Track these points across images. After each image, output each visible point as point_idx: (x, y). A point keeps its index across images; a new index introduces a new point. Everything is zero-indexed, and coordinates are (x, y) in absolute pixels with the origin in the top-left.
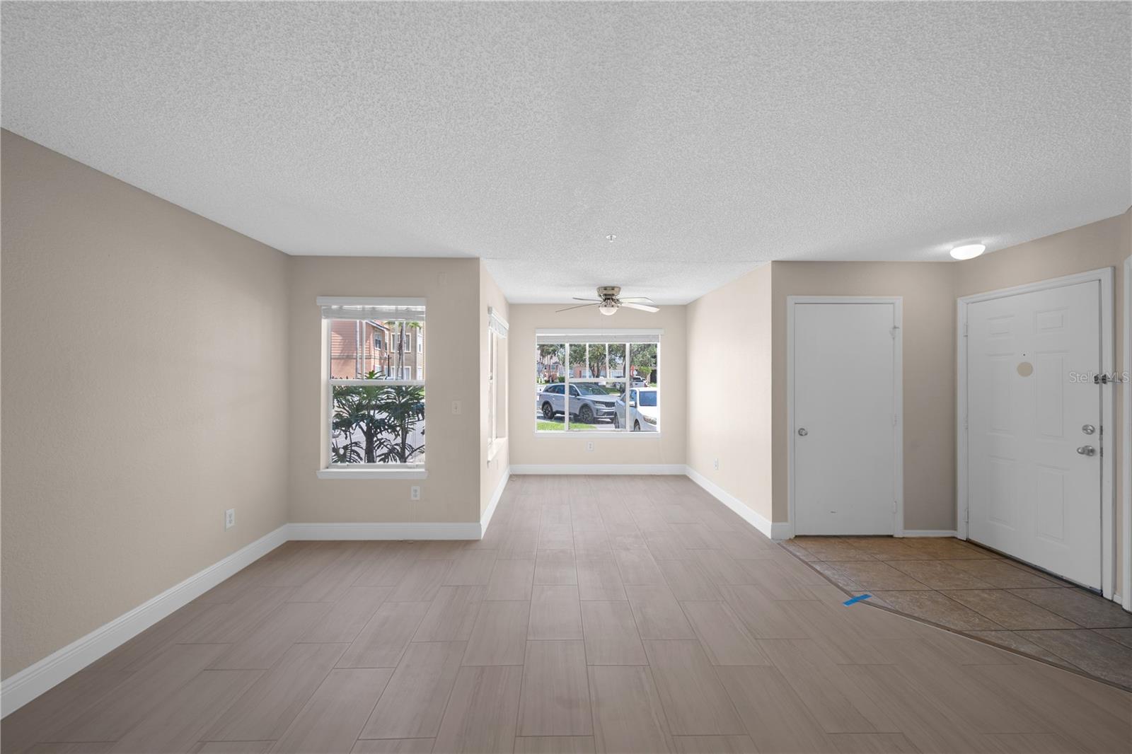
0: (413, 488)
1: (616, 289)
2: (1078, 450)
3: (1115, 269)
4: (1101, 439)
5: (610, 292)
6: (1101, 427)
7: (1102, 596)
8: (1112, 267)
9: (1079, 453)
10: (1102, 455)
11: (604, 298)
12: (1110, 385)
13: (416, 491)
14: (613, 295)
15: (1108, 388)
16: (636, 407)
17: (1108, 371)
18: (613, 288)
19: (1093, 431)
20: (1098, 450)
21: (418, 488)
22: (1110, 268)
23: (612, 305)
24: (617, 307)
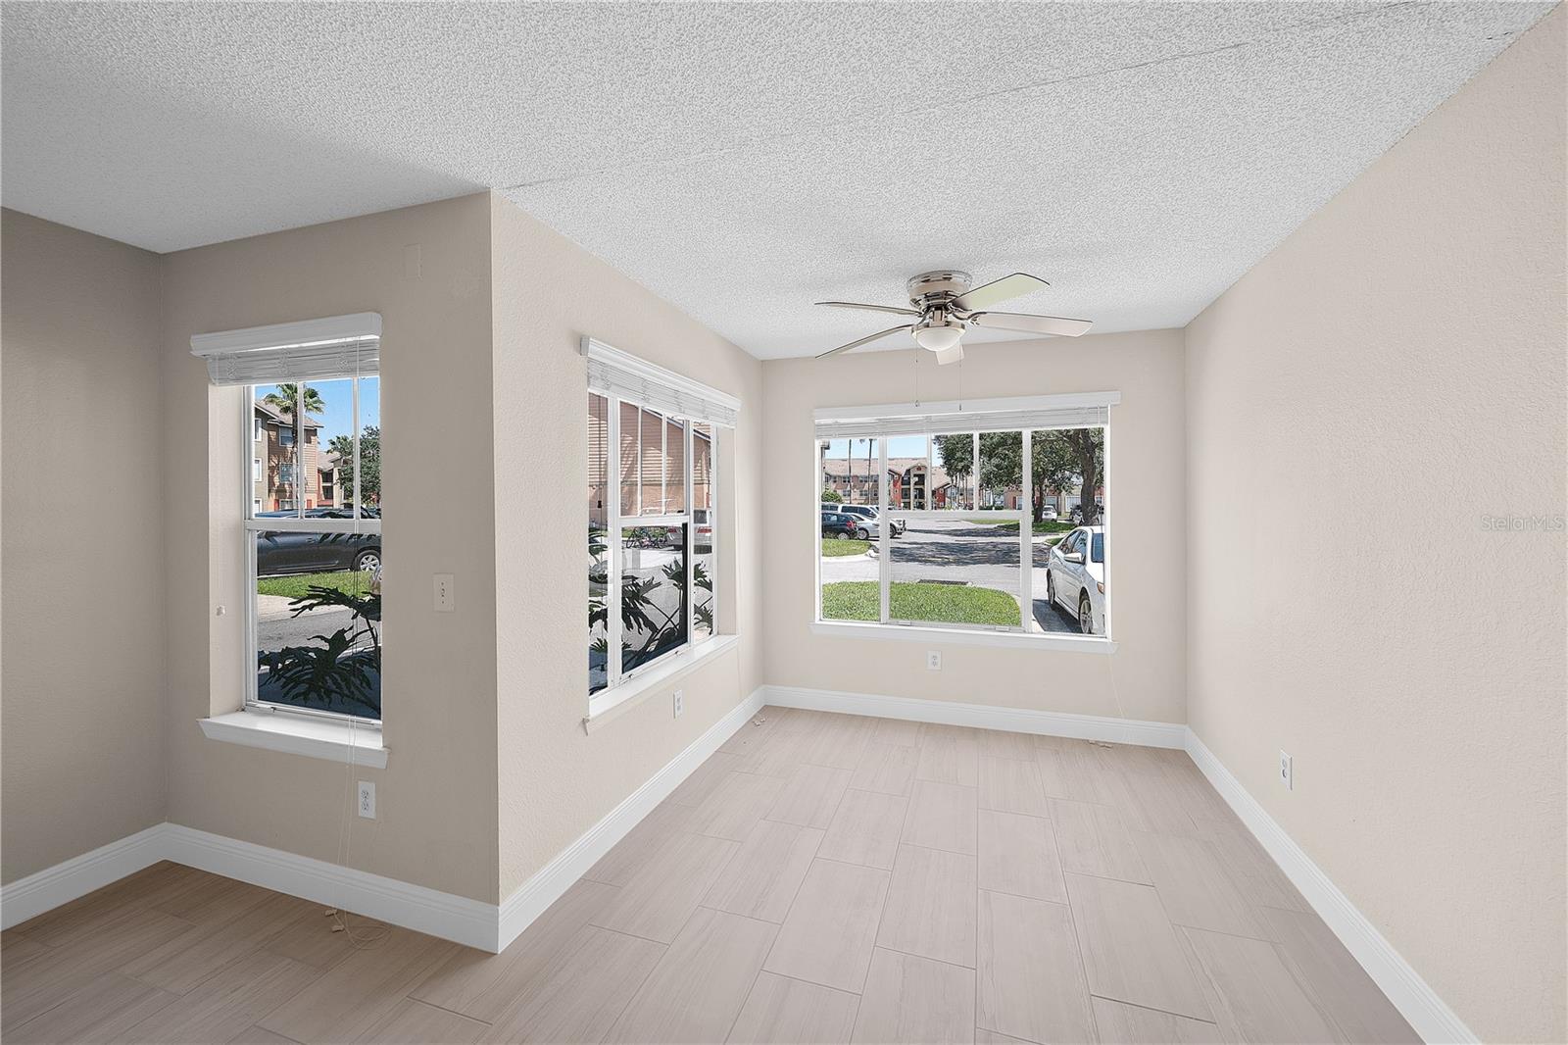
0: (363, 786)
1: (955, 278)
5: (941, 287)
11: (923, 304)
13: (366, 795)
14: (947, 294)
16: (1083, 563)
18: (946, 275)
21: (371, 787)
23: (948, 324)
24: (963, 327)
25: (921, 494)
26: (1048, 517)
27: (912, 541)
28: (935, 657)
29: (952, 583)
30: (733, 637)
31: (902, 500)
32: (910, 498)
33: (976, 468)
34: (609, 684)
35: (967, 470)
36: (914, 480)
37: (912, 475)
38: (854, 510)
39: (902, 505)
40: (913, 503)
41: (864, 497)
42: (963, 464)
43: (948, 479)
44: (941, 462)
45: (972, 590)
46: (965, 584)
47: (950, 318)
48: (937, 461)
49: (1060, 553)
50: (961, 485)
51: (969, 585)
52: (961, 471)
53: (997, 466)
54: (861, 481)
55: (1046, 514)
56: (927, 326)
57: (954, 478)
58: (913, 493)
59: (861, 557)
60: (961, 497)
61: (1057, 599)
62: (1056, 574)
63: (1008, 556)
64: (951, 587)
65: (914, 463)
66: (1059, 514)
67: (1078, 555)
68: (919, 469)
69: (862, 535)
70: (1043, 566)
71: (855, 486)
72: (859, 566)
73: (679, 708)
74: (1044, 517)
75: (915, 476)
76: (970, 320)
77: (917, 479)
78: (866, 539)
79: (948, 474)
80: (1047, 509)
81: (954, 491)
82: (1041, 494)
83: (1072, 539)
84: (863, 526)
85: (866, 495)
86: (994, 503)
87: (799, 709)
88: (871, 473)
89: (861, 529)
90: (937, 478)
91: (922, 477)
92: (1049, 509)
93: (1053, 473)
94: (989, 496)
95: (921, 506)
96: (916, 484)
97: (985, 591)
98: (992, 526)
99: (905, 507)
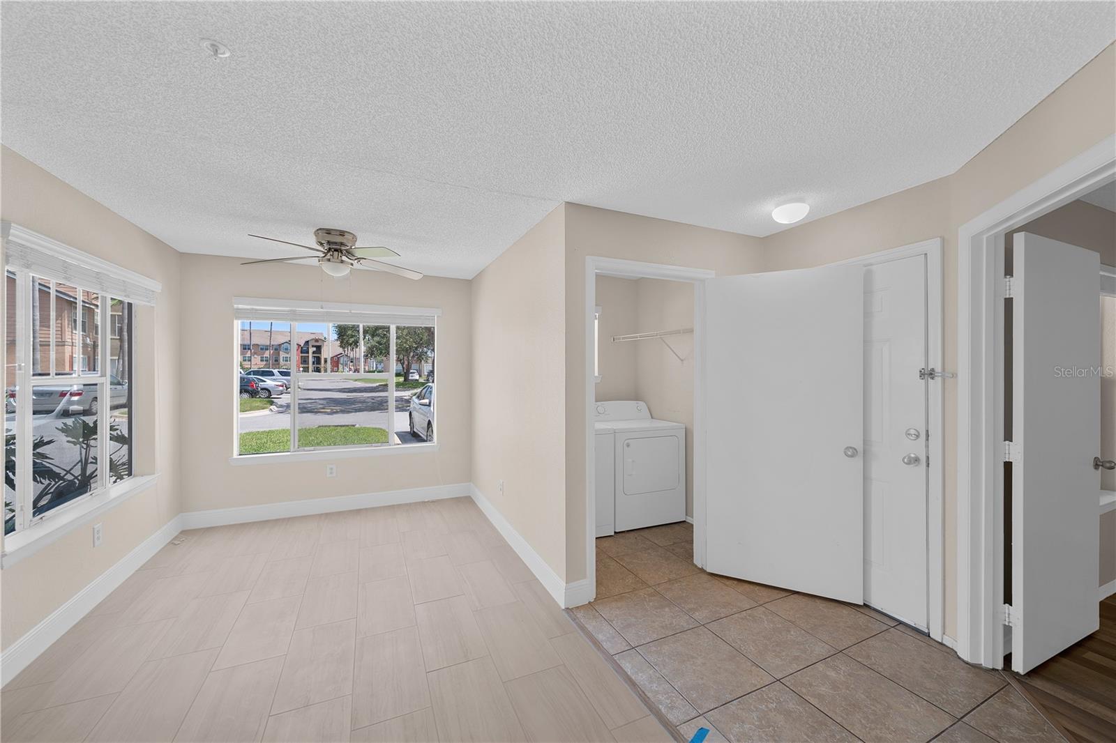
1: (347, 236)
2: (903, 460)
3: (943, 240)
4: (927, 446)
5: (339, 239)
6: (927, 431)
7: (929, 636)
8: (940, 237)
9: (906, 464)
10: (928, 465)
11: (327, 247)
12: (938, 380)
14: (342, 244)
15: (936, 384)
16: (429, 405)
17: (935, 363)
18: (342, 233)
19: (918, 436)
20: (923, 459)
22: (939, 238)
23: (342, 262)
24: (352, 264)
25: (318, 360)
26: (413, 378)
27: (307, 397)
28: (332, 469)
29: (344, 426)
30: (153, 477)
31: (301, 366)
32: (308, 364)
33: (362, 342)
34: (16, 528)
35: (356, 343)
36: (312, 350)
37: (310, 346)
38: (256, 373)
39: (301, 369)
40: (311, 367)
41: (264, 363)
42: (353, 339)
43: (341, 350)
44: (336, 337)
45: (359, 429)
46: (354, 426)
47: (344, 258)
48: (333, 336)
49: (416, 400)
50: (351, 355)
51: (357, 426)
52: (351, 345)
53: (378, 342)
54: (261, 349)
55: (412, 376)
56: (329, 260)
57: (346, 349)
58: (311, 360)
59: (266, 412)
60: (351, 364)
61: (415, 430)
62: (414, 414)
63: (380, 406)
64: (344, 428)
65: (313, 337)
66: (420, 376)
67: (426, 401)
68: (317, 341)
69: (264, 394)
70: (406, 411)
71: (255, 353)
72: (264, 418)
73: (98, 538)
74: (410, 378)
75: (313, 346)
76: (356, 261)
77: (315, 349)
78: (268, 397)
79: (341, 346)
80: (412, 373)
81: (345, 359)
82: (408, 362)
83: (424, 391)
84: (265, 386)
85: (267, 361)
86: (377, 368)
87: (218, 527)
88: (272, 343)
89: (262, 389)
90: (331, 349)
91: (319, 348)
92: (414, 373)
93: (416, 348)
94: (373, 363)
95: (318, 370)
96: (314, 353)
97: (368, 429)
98: (375, 385)
99: (304, 371)
